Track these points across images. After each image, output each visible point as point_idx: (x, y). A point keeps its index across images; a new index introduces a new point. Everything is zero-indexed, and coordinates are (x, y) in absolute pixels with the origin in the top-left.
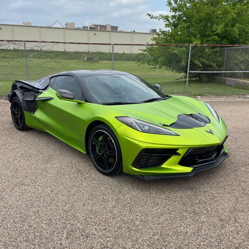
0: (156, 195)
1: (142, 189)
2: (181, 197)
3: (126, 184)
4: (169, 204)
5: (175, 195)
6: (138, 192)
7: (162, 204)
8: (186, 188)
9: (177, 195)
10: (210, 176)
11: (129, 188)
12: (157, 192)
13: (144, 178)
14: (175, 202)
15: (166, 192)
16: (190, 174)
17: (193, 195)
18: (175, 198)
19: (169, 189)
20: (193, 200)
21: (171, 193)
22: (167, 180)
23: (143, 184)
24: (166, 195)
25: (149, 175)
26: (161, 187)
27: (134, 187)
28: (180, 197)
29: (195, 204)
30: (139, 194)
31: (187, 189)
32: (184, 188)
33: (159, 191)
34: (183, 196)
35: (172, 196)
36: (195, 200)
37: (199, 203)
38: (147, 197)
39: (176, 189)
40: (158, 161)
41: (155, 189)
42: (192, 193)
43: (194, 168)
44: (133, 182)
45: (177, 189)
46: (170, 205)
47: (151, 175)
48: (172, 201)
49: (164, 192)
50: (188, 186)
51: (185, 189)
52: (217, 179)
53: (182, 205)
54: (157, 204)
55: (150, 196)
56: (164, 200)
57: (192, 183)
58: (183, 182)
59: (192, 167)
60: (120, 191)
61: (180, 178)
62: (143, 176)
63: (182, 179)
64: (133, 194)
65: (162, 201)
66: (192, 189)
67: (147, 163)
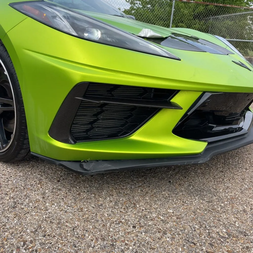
0: (114, 214)
1: (79, 194)
2: (177, 218)
3: (40, 183)
4: (148, 243)
5: (163, 211)
6: (65, 203)
7: (126, 244)
8: (187, 191)
9: (167, 210)
10: (229, 162)
11: (44, 193)
12: (116, 203)
13: (81, 166)
14: (165, 233)
15: (140, 201)
16: (200, 157)
17: (206, 210)
18: (162, 220)
19: (147, 193)
20: (210, 226)
21: (151, 206)
22: (143, 172)
23: (83, 181)
24: (138, 212)
25: (97, 161)
26: (126, 189)
27: (60, 190)
28: (175, 218)
29: (220, 240)
30: (66, 212)
31: (190, 194)
32: (182, 191)
33: (122, 200)
34: (183, 215)
35: (154, 215)
36: (216, 227)
37: (229, 235)
38: (87, 220)
39: (163, 193)
40: (122, 126)
41: (112, 195)
42: (202, 203)
43: (209, 143)
44: (61, 176)
45: (166, 193)
46: (149, 246)
47: (103, 160)
48: (156, 232)
49: (134, 204)
50: (190, 185)
51: (184, 193)
52: (246, 169)
53: (184, 246)
54: (113, 245)
55: (96, 215)
56: (134, 227)
57: (197, 178)
58: (177, 177)
59: (205, 141)
60: (15, 203)
61: (169, 168)
62: (80, 161)
63: (174, 169)
64: (49, 211)
65: (129, 233)
66: (200, 193)
67: (92, 128)
